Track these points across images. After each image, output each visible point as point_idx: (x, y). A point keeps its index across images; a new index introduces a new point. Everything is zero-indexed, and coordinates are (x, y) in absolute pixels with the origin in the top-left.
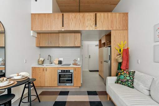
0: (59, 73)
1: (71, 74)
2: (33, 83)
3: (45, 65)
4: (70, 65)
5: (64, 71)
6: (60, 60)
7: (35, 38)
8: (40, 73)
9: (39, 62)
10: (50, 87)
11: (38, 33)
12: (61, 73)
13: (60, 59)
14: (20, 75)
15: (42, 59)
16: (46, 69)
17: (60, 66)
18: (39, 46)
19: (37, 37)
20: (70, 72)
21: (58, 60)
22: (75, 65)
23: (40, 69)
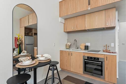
0: (85, 59)
1: (101, 63)
2: (56, 66)
3: (71, 49)
4: (99, 51)
5: (91, 58)
6: (87, 45)
7: (63, 24)
8: (66, 56)
9: (66, 46)
10: (75, 73)
11: (65, 19)
12: (87, 60)
13: (86, 43)
14: (44, 57)
15: (69, 44)
16: (72, 53)
17: (86, 51)
18: (66, 31)
19: (64, 23)
20: (99, 60)
21: (84, 45)
22: (107, 52)
23: (66, 53)
